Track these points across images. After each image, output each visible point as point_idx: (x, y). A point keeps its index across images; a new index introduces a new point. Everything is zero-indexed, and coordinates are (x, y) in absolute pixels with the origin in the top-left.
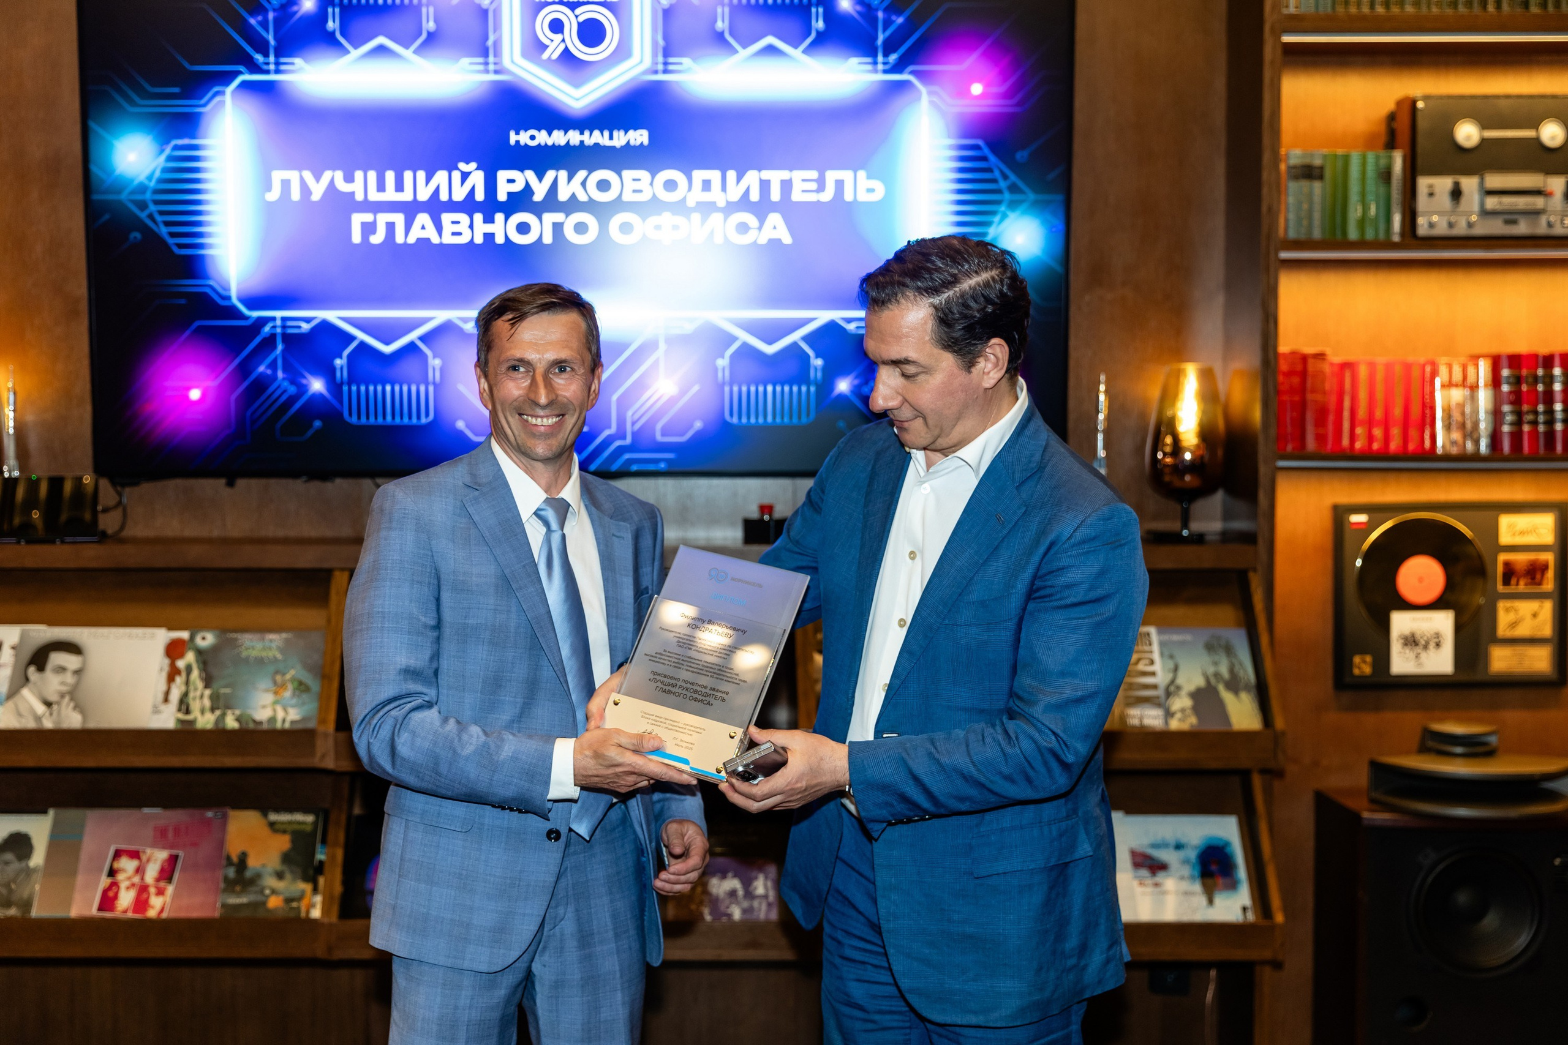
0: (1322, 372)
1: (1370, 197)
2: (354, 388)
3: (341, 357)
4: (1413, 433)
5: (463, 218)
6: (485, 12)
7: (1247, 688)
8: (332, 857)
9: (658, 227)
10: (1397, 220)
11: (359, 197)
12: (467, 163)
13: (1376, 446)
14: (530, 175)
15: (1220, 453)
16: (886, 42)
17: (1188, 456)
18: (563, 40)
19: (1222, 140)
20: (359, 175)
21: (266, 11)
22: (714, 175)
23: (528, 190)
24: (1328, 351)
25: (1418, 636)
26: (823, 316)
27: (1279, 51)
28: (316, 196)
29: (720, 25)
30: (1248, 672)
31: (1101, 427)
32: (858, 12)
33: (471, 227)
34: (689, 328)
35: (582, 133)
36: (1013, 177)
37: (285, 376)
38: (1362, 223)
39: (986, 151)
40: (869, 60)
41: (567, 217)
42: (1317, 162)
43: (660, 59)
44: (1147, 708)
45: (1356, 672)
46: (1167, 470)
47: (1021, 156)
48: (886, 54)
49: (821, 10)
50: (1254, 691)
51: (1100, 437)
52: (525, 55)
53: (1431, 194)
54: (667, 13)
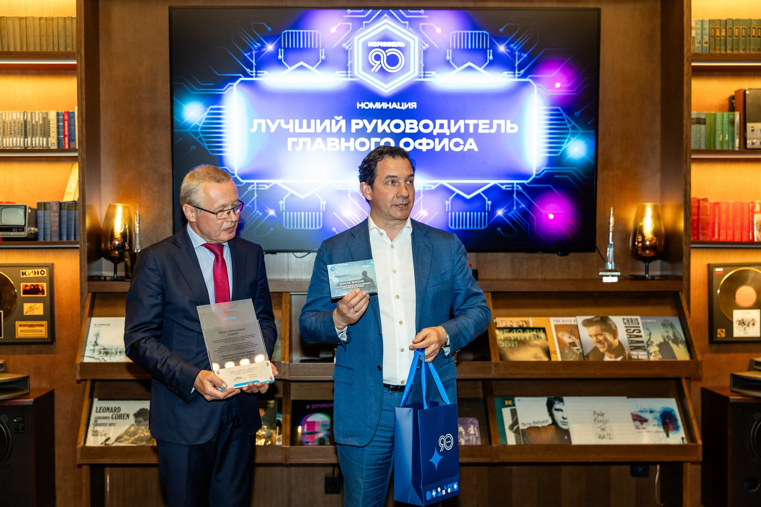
0: (706, 206)
1: (726, 132)
2: (288, 213)
3: (282, 200)
4: (745, 233)
5: (336, 140)
6: (347, 51)
7: (682, 342)
8: (285, 419)
9: (421, 144)
10: (737, 141)
11: (291, 131)
12: (338, 116)
13: (729, 239)
14: (365, 121)
15: (663, 241)
16: (518, 65)
17: (648, 243)
18: (380, 64)
19: (659, 108)
20: (291, 121)
21: (252, 50)
22: (445, 122)
23: (365, 128)
24: (709, 197)
25: (745, 320)
26: (492, 182)
27: (691, 70)
28: (273, 130)
29: (448, 58)
30: (681, 336)
31: (611, 230)
32: (507, 52)
33: (340, 143)
34: (433, 187)
35: (388, 104)
36: (573, 123)
37: (258, 208)
38: (722, 143)
39: (562, 111)
40: (512, 72)
41: (381, 140)
42: (703, 117)
43: (422, 72)
44: (640, 351)
45: (719, 336)
46: (640, 249)
47: (577, 114)
48: (519, 70)
49: (491, 51)
50: (685, 344)
51: (611, 234)
52: (363, 70)
53: (753, 131)
54: (425, 52)
